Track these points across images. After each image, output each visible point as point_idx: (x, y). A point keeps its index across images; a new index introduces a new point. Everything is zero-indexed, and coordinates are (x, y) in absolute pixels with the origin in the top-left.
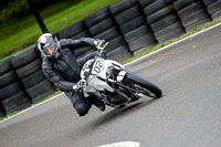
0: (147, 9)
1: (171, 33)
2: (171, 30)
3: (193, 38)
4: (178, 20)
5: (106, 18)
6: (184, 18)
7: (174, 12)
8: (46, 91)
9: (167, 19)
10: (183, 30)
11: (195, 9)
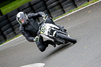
0: (47, 3)
1: (58, 14)
2: (58, 12)
3: (69, 16)
4: (62, 7)
5: (29, 7)
6: (64, 6)
7: (60, 4)
8: (2, 41)
9: (56, 7)
10: (64, 12)
11: (69, 2)
